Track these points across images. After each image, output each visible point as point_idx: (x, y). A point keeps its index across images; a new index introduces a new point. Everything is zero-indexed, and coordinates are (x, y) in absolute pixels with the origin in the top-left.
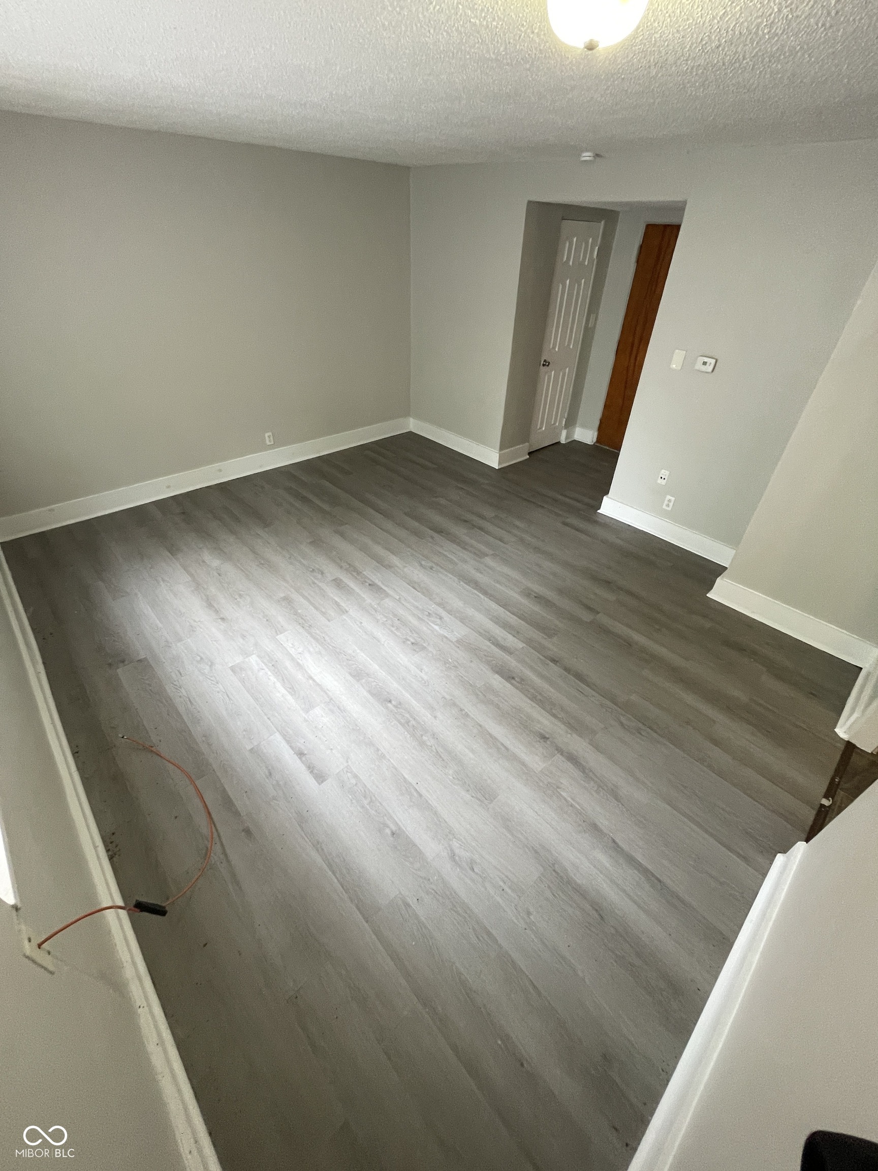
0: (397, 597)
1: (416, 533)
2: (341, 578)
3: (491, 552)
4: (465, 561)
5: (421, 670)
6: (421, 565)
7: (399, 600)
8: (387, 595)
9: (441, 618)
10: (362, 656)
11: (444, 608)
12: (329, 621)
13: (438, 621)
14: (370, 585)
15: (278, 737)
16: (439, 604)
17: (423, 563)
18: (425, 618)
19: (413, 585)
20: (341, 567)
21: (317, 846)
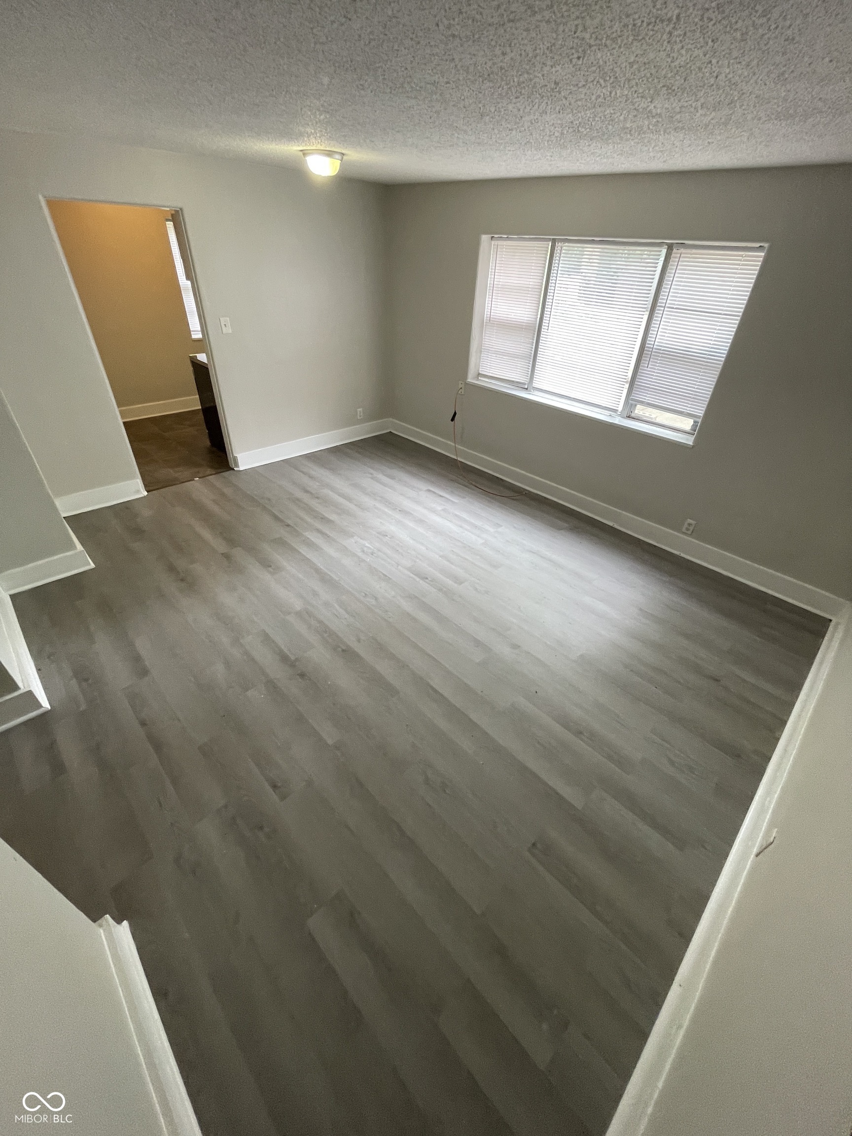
0: (400, 567)
1: (380, 648)
2: (456, 585)
3: (291, 618)
4: (327, 604)
5: (381, 522)
6: (376, 599)
7: (398, 565)
8: (409, 569)
9: (363, 551)
10: (421, 530)
11: (359, 557)
12: (453, 551)
13: (365, 549)
14: (427, 578)
15: (456, 501)
16: (363, 561)
17: (374, 602)
18: (375, 551)
19: (386, 578)
20: (460, 596)
21: (424, 478)
